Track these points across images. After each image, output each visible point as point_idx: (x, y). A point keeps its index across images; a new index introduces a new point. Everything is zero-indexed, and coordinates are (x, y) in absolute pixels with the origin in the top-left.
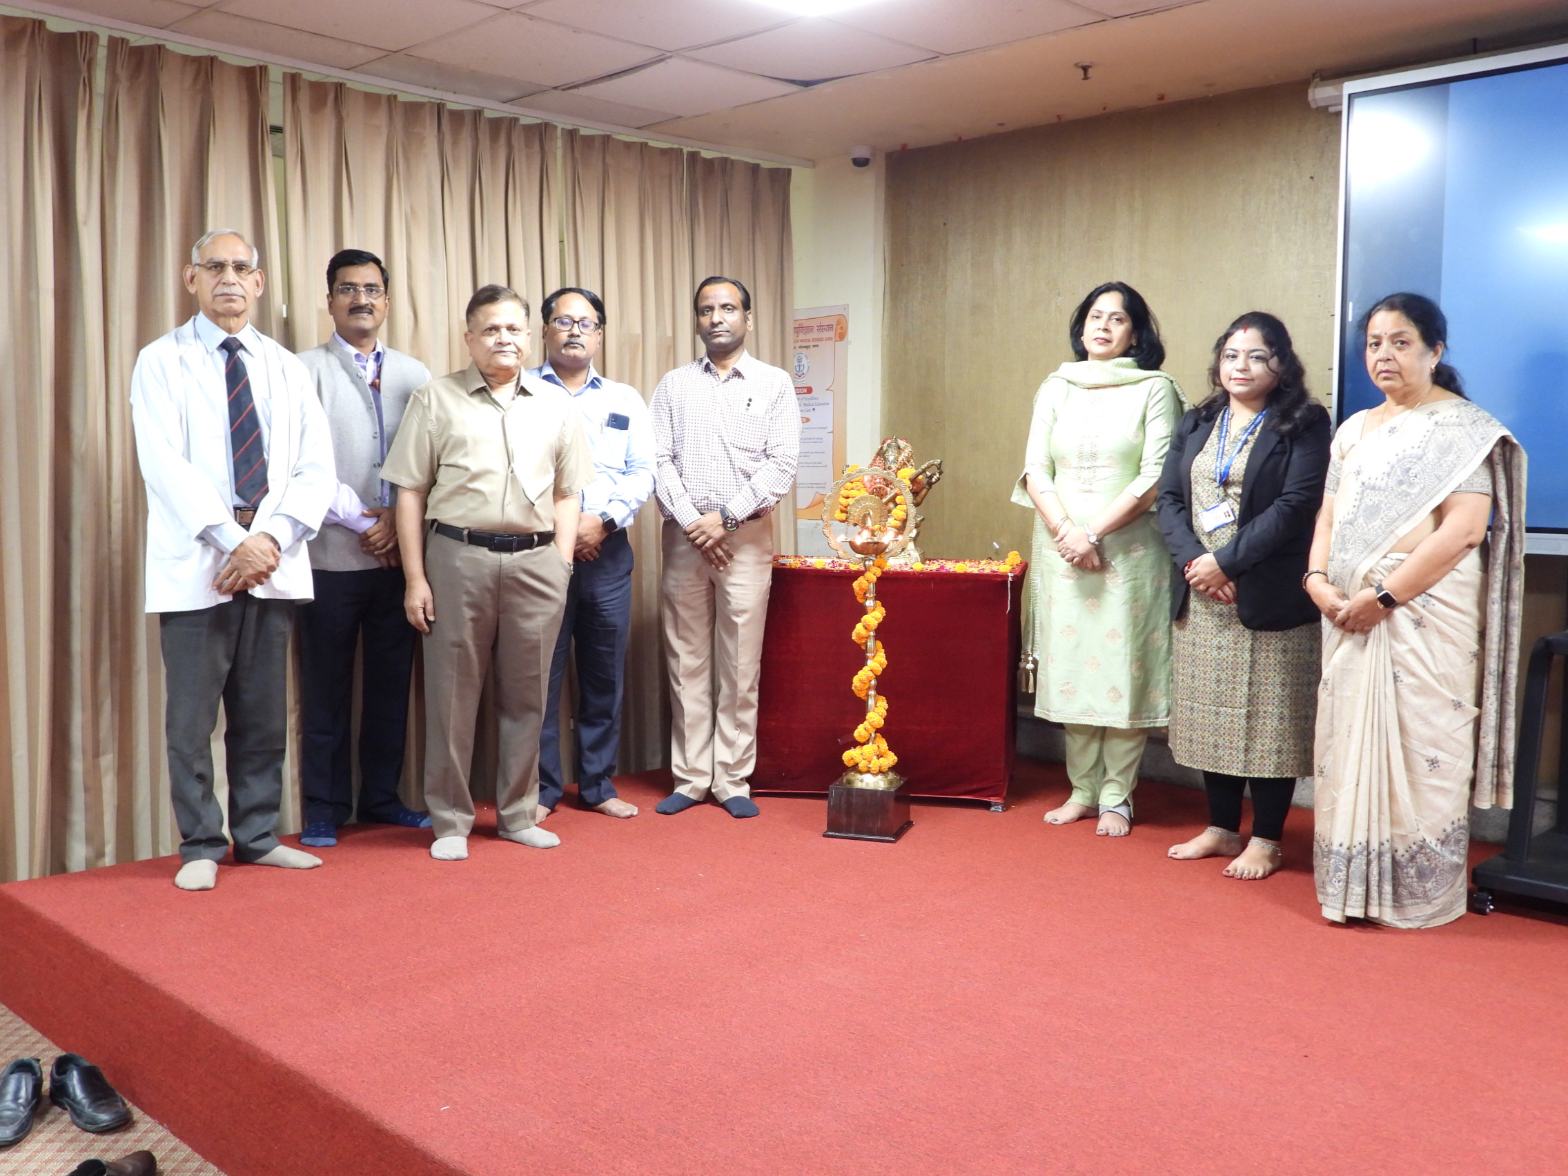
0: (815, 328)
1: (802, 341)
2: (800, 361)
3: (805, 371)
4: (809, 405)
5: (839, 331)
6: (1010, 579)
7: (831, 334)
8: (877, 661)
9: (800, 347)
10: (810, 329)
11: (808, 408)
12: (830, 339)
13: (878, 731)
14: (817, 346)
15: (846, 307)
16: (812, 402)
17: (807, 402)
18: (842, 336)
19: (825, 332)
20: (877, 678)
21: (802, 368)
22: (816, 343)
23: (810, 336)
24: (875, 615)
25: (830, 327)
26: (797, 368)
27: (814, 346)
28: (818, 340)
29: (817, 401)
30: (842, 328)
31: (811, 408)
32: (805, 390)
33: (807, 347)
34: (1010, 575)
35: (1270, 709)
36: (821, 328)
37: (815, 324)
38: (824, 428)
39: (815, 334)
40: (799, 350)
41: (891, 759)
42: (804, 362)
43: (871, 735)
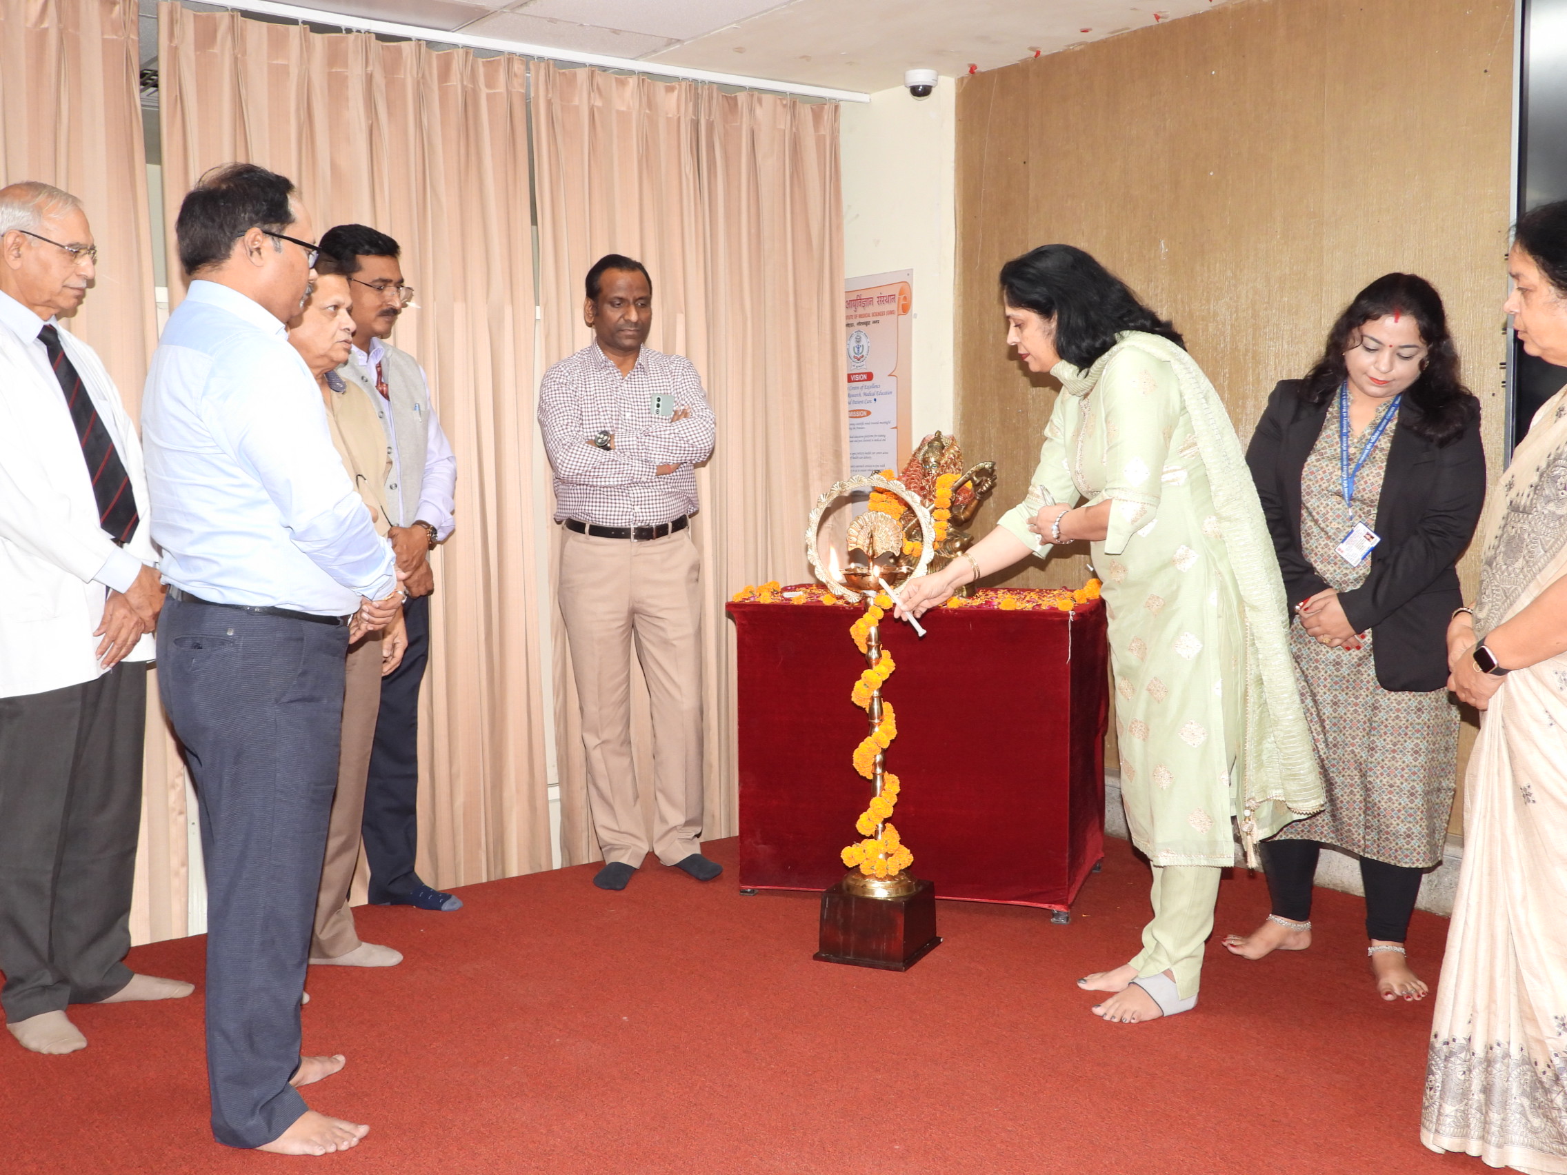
0: (876, 300)
1: (860, 316)
2: (858, 340)
3: (864, 353)
4: (869, 394)
5: (902, 302)
6: (1071, 617)
7: (893, 306)
8: (885, 731)
9: (859, 324)
10: (869, 301)
11: (869, 398)
12: (891, 312)
13: (886, 821)
14: (877, 322)
15: (909, 273)
16: (873, 391)
17: (867, 391)
18: (906, 309)
19: (887, 305)
20: (884, 752)
21: (861, 349)
22: (875, 319)
23: (870, 309)
24: (882, 668)
25: (891, 298)
26: (856, 349)
27: (874, 322)
28: (879, 314)
29: (878, 390)
30: (905, 298)
31: (872, 398)
32: (865, 377)
33: (867, 323)
34: (1071, 613)
35: (1398, 782)
36: (882, 299)
37: (875, 295)
38: (887, 423)
39: (875, 308)
40: (857, 328)
41: (905, 858)
42: (864, 341)
43: (877, 826)
